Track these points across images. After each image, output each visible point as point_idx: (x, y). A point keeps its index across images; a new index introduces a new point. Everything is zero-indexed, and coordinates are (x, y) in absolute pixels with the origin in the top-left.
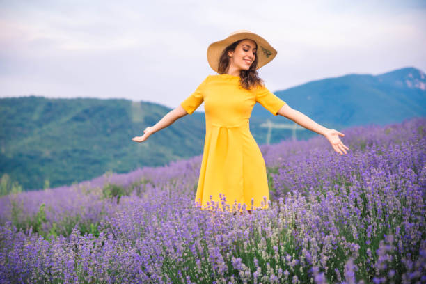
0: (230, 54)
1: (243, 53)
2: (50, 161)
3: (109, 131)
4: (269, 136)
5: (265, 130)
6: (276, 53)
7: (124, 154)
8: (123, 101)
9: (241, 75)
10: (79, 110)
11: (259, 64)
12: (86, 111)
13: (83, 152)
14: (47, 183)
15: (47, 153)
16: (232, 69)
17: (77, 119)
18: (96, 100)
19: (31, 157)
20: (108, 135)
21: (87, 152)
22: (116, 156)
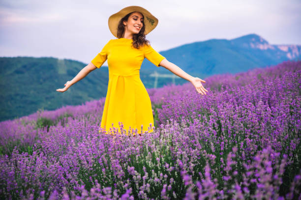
0: (125, 24)
1: (134, 22)
3: (41, 80)
4: (156, 83)
5: (153, 79)
7: (53, 97)
8: (51, 59)
10: (19, 66)
12: (25, 67)
13: (23, 96)
17: (18, 72)
20: (41, 84)
21: (26, 96)
22: (47, 98)
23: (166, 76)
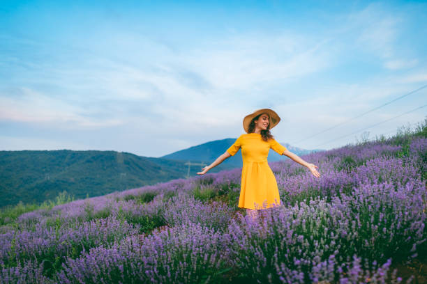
0: (256, 122)
1: (263, 121)
2: (73, 183)
3: (105, 168)
4: (189, 169)
5: (187, 167)
6: (279, 119)
7: (113, 180)
8: (113, 152)
9: (261, 134)
10: (89, 157)
11: (271, 126)
12: (93, 157)
13: (91, 179)
14: (88, 195)
15: (72, 180)
16: (257, 130)
17: (88, 161)
18: (98, 151)
19: (63, 182)
20: (104, 170)
21: (94, 179)
22: (109, 181)
23: (196, 164)
